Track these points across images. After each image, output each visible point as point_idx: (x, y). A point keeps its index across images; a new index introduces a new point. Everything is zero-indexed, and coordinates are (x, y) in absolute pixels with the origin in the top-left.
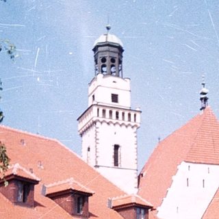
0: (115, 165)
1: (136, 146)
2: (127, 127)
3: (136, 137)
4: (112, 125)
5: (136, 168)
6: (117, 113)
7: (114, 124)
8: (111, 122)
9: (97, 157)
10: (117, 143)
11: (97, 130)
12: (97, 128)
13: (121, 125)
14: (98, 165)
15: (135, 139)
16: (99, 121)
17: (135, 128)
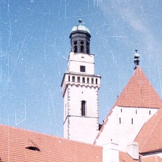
0: (82, 115)
1: (97, 101)
2: (91, 88)
3: (97, 95)
4: (80, 87)
5: (97, 117)
6: (84, 79)
7: (82, 86)
8: (79, 85)
9: (69, 109)
10: (83, 100)
11: (69, 91)
12: (69, 89)
13: (86, 87)
14: (70, 115)
15: (97, 96)
16: (70, 84)
17: (97, 89)
